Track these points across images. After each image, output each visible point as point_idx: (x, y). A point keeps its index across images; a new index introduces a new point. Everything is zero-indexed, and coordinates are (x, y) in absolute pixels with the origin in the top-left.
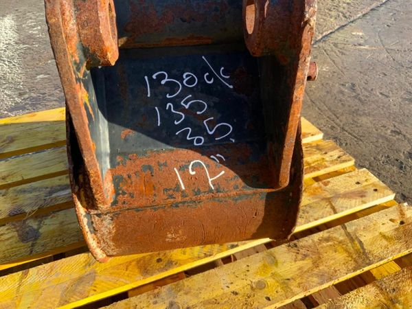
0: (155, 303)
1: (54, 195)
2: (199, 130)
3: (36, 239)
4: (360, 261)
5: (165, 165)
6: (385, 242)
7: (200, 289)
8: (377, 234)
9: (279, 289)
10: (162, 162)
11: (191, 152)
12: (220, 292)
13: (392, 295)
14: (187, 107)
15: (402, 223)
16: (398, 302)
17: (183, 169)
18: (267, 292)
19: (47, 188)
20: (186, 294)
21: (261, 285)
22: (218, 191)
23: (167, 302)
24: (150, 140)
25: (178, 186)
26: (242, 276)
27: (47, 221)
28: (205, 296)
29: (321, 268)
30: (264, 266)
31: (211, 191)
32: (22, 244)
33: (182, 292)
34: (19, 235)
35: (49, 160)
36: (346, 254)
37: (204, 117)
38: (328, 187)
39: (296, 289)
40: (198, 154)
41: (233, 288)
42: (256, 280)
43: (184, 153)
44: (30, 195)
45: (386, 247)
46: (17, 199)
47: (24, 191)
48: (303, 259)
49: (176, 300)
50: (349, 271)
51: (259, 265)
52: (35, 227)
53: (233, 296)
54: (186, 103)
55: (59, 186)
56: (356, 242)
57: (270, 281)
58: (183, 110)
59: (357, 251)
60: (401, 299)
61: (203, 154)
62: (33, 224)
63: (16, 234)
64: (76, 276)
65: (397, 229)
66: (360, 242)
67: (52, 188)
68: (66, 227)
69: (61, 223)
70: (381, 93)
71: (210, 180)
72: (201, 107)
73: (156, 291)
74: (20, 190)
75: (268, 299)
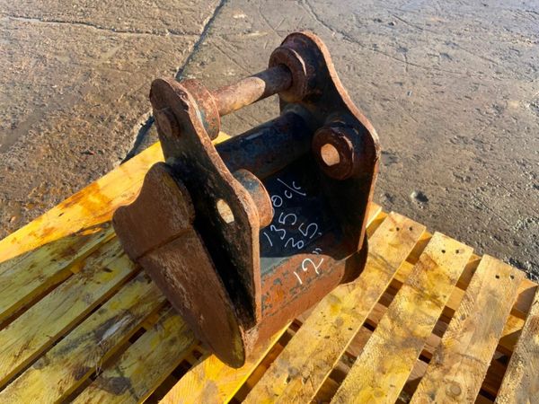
0: (278, 376)
1: (105, 337)
2: (298, 237)
3: (129, 386)
4: (388, 271)
5: (287, 273)
6: (395, 250)
7: (302, 348)
8: (388, 246)
9: (353, 319)
10: (284, 271)
11: (300, 255)
12: (316, 343)
13: (419, 286)
14: (284, 223)
15: (398, 229)
16: (424, 289)
17: (299, 270)
18: (347, 325)
19: (89, 334)
20: (295, 357)
21: (340, 323)
22: (321, 273)
23: (286, 370)
24: (270, 259)
25: (298, 283)
26: (323, 323)
27: (124, 365)
28: (308, 351)
29: (368, 289)
30: (333, 307)
31: (317, 275)
32: (119, 398)
33: (291, 358)
34: (108, 391)
36: (377, 271)
37: (298, 224)
39: (362, 313)
40: (305, 255)
41: (324, 334)
42: (334, 321)
43: (295, 257)
44: (76, 350)
45: (398, 253)
46: (67, 360)
47: (67, 349)
48: (354, 289)
49: (291, 366)
50: (386, 282)
51: (329, 308)
52: (117, 375)
53: (328, 340)
54: (282, 220)
55: (101, 325)
56: (379, 258)
57: (344, 316)
58: (283, 226)
59: (383, 265)
60: (425, 286)
61: (307, 253)
62: (111, 374)
63: (102, 392)
65: (397, 236)
66: (381, 257)
67: (94, 331)
68: (148, 359)
69: (140, 359)
71: (316, 269)
72: (292, 219)
73: (272, 367)
74: (61, 350)
75: (350, 329)
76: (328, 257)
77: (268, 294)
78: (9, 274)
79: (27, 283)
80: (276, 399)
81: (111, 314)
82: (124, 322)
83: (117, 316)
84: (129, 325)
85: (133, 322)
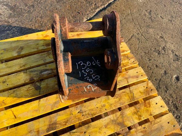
0: (76, 110)
1: (42, 73)
2: (91, 77)
3: (40, 89)
4: (132, 99)
6: (140, 94)
7: (88, 106)
8: (139, 91)
9: (109, 107)
10: (81, 86)
11: (88, 83)
12: (93, 107)
13: (138, 110)
14: (88, 71)
15: (147, 88)
16: (139, 112)
17: (86, 87)
18: (106, 108)
19: (39, 70)
20: (85, 107)
21: (104, 106)
23: (80, 109)
24: (78, 80)
26: (99, 103)
27: (42, 83)
28: (89, 108)
29: (121, 101)
30: (106, 100)
31: (93, 91)
32: (36, 91)
33: (83, 107)
34: (35, 88)
35: (38, 59)
36: (128, 97)
37: (92, 74)
38: (128, 74)
39: (113, 107)
40: (90, 84)
41: (97, 106)
42: (103, 104)
43: (86, 83)
44: (35, 73)
45: (140, 95)
46: (31, 74)
47: (32, 71)
48: (116, 98)
49: (82, 109)
50: (128, 102)
51: (104, 99)
52: (39, 85)
53: (97, 108)
54: (87, 70)
55: (43, 70)
56: (132, 93)
57: (107, 104)
58: (87, 72)
59: (132, 96)
60: (140, 111)
62: (38, 84)
63: (33, 87)
64: (54, 101)
65: (145, 90)
66: (133, 94)
67: (41, 70)
68: (48, 85)
69: (47, 84)
70: (161, 16)
71: (93, 89)
72: (91, 71)
73: (77, 106)
74: (31, 71)
75: (106, 109)
76: (99, 88)
77: (72, 89)
78: (31, 44)
79: (34, 49)
80: (72, 115)
81: (48, 68)
82: (49, 72)
83: (48, 69)
84: (50, 73)
85: (51, 73)
